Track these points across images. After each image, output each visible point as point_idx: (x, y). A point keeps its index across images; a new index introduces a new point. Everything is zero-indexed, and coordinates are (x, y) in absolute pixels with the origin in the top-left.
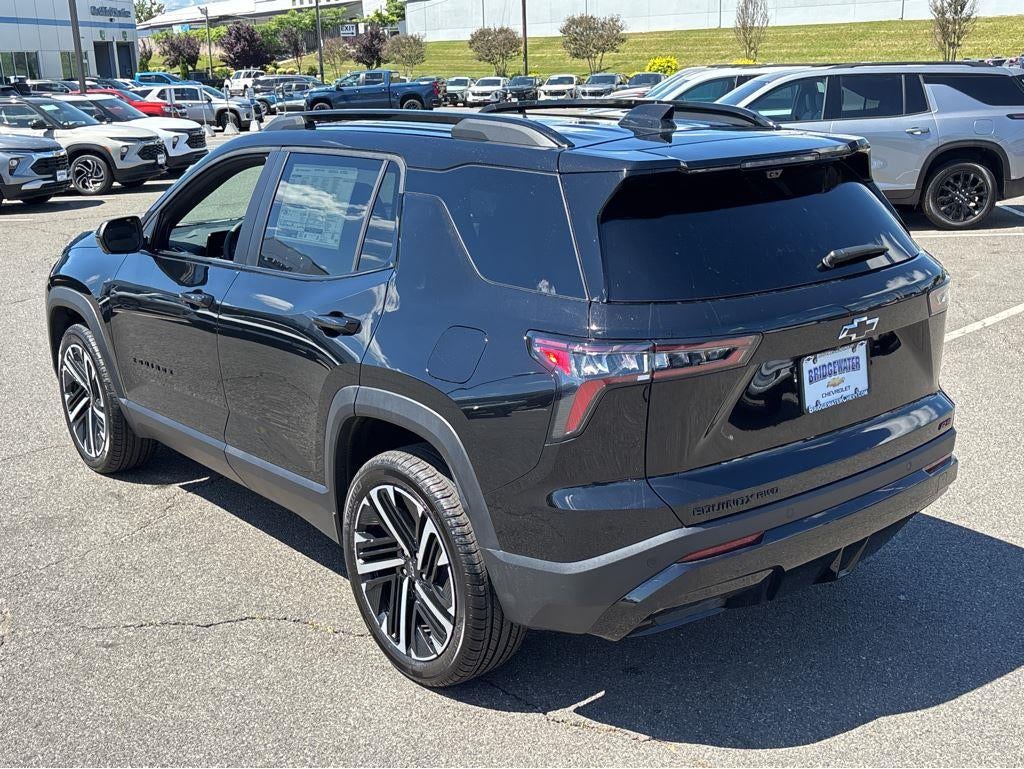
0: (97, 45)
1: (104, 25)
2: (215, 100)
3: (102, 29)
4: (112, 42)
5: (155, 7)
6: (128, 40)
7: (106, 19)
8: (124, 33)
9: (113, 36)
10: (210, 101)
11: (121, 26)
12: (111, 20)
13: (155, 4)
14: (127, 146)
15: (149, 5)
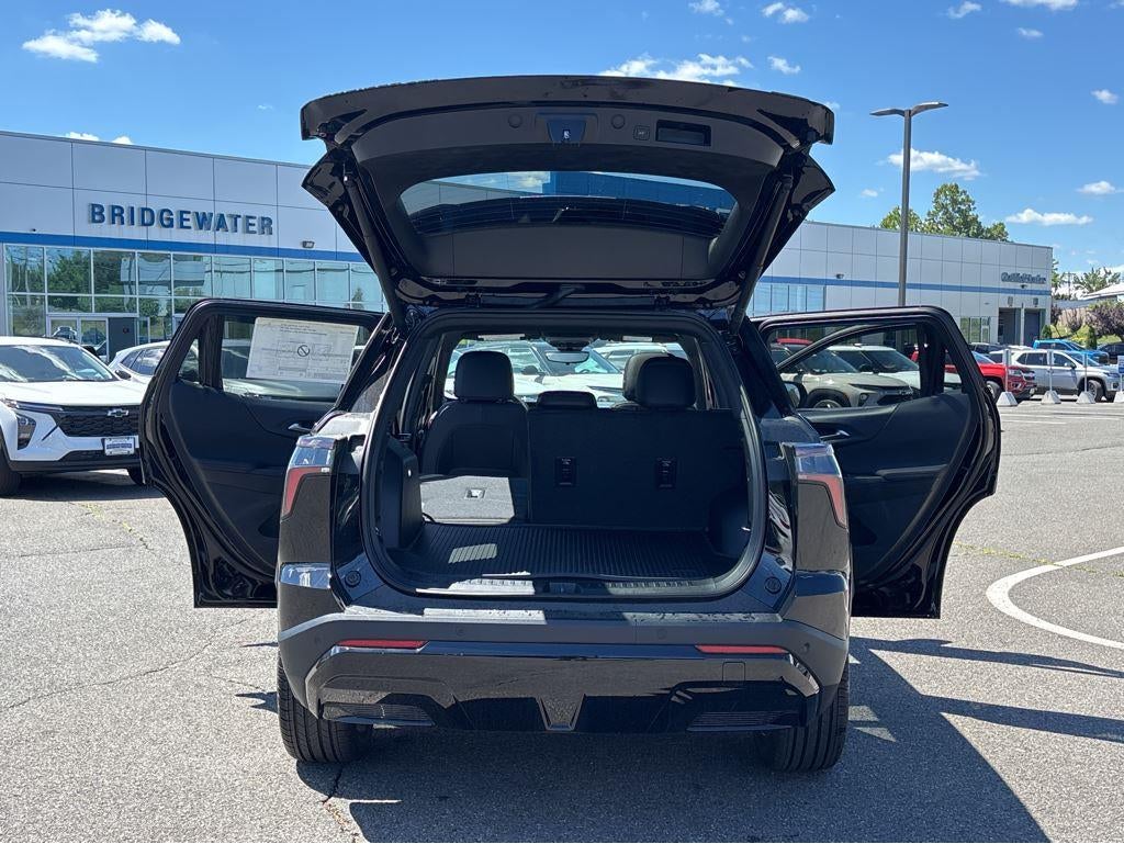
0: (1002, 312)
1: (1014, 291)
2: (1079, 367)
3: (1012, 295)
4: (1020, 309)
5: (1110, 277)
6: (1039, 307)
7: (1018, 286)
8: (1036, 300)
9: (1023, 302)
10: (1074, 368)
11: (1032, 292)
12: (1023, 286)
13: (1110, 273)
14: (866, 394)
15: (1103, 273)
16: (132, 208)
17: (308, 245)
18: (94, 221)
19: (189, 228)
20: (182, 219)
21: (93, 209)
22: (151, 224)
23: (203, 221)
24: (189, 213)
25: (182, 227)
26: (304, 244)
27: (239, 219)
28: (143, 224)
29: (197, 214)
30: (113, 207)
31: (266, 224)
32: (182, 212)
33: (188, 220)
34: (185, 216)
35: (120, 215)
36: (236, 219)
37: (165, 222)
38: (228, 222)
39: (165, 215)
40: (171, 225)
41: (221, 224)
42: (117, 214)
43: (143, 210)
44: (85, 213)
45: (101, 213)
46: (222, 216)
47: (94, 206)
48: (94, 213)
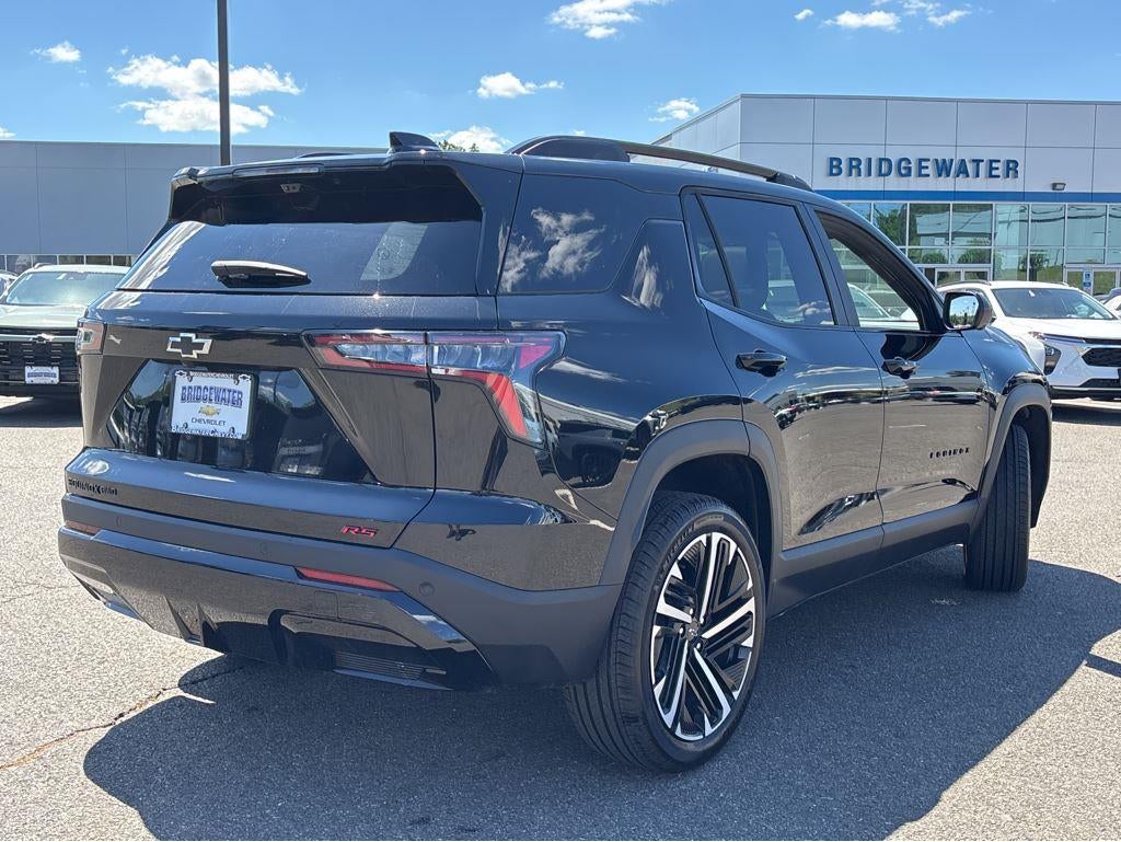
16: (870, 160)
17: (1058, 187)
18: (831, 174)
19: (928, 175)
20: (921, 167)
21: (831, 163)
22: (889, 173)
23: (943, 168)
24: (928, 160)
25: (920, 175)
26: (1054, 186)
27: (981, 164)
28: (880, 174)
29: (937, 160)
30: (851, 160)
31: (1012, 168)
32: (921, 160)
33: (927, 167)
34: (924, 164)
35: (858, 167)
36: (978, 165)
37: (903, 172)
38: (970, 168)
39: (903, 164)
40: (909, 174)
41: (962, 170)
42: (854, 165)
43: (881, 160)
44: (823, 166)
45: (838, 167)
46: (964, 160)
47: (832, 159)
48: (832, 167)
